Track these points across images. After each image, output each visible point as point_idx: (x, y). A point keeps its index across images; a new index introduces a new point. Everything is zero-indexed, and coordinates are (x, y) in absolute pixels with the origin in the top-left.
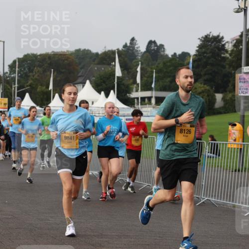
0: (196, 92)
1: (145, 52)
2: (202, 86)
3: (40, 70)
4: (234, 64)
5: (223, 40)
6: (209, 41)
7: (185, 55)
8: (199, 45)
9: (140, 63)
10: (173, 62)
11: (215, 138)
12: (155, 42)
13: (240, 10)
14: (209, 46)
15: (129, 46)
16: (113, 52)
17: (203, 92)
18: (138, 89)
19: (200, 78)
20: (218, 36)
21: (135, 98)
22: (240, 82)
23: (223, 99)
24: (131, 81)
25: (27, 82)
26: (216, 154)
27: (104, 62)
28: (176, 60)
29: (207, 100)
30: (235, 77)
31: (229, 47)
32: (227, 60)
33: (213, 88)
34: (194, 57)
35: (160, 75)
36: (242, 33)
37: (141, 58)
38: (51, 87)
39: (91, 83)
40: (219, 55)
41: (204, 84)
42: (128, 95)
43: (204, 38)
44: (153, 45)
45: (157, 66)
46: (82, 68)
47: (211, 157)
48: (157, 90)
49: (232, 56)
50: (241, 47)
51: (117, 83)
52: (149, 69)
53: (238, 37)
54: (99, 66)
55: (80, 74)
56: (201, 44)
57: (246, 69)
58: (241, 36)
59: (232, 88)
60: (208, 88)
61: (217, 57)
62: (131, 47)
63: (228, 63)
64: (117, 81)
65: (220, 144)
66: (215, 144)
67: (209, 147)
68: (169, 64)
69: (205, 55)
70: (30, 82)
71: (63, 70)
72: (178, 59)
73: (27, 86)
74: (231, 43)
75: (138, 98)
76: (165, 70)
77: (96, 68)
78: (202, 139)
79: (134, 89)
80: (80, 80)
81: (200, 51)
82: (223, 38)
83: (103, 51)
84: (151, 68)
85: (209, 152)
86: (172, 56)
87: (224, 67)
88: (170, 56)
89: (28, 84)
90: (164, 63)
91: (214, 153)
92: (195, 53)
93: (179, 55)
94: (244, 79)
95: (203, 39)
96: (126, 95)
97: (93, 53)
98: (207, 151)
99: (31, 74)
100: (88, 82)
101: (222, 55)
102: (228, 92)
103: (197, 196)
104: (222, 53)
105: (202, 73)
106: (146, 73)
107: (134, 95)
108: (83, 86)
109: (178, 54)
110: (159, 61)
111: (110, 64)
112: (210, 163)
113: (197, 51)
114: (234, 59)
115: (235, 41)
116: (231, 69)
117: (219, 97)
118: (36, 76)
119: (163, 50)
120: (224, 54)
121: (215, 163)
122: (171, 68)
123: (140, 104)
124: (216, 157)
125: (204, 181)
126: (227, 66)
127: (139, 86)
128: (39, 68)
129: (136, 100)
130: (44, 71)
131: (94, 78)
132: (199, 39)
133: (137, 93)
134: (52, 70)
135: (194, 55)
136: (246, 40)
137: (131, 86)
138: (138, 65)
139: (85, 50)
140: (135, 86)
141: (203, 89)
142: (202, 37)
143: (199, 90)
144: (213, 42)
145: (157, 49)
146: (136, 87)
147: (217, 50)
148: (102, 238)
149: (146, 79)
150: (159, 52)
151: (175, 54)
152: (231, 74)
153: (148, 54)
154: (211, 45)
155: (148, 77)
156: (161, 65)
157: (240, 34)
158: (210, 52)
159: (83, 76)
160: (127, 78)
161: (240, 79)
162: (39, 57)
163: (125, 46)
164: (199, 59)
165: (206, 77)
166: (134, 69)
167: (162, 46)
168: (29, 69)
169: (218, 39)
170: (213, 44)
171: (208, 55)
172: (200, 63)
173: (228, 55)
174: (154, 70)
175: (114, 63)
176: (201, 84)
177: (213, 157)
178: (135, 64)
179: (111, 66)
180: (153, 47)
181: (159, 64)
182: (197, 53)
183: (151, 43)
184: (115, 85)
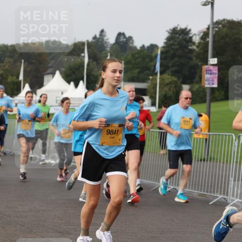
0: (164, 83)
1: (114, 44)
2: (170, 77)
3: (11, 60)
4: (200, 56)
5: (191, 32)
6: (177, 34)
7: (153, 47)
8: (168, 38)
9: (109, 54)
10: (142, 54)
12: (123, 34)
13: (207, 3)
15: (99, 38)
16: (83, 44)
17: (170, 83)
19: (167, 70)
20: (186, 29)
22: (207, 73)
27: (74, 53)
29: (174, 91)
30: (201, 69)
31: (196, 39)
32: (194, 53)
33: (181, 80)
35: (128, 66)
36: (209, 26)
37: (110, 50)
38: (21, 77)
39: (61, 73)
40: (186, 47)
41: (172, 76)
43: (172, 31)
44: (122, 37)
45: (126, 58)
46: (51, 59)
48: (125, 81)
49: (199, 49)
50: (208, 39)
51: (87, 74)
53: (206, 30)
54: (69, 57)
55: (50, 65)
56: (169, 36)
57: (212, 61)
58: (208, 29)
59: (199, 79)
60: (175, 79)
61: (184, 50)
62: (101, 39)
63: (195, 55)
68: (137, 56)
69: (173, 47)
71: (33, 61)
74: (199, 35)
76: (133, 62)
77: (66, 59)
80: (50, 71)
81: (168, 43)
82: (190, 30)
86: (141, 47)
87: (191, 59)
88: (139, 48)
90: (133, 55)
92: (163, 45)
93: (148, 47)
94: (211, 71)
96: (95, 85)
99: (1, 64)
100: (58, 73)
101: (190, 47)
102: (195, 84)
104: (189, 45)
105: (170, 65)
108: (53, 77)
109: (146, 46)
110: (128, 52)
111: (79, 55)
113: (165, 43)
114: (201, 51)
115: (202, 34)
116: (198, 60)
117: (186, 88)
118: (7, 67)
119: (131, 41)
122: (139, 60)
126: (194, 58)
128: (10, 59)
130: (15, 62)
131: (64, 69)
132: (167, 31)
134: (23, 61)
135: (163, 47)
136: (213, 32)
138: (107, 56)
141: (170, 80)
142: (170, 30)
143: (167, 81)
144: (180, 35)
145: (126, 41)
147: (184, 43)
150: (128, 44)
151: (143, 46)
152: (198, 65)
153: (117, 45)
154: (178, 38)
156: (130, 57)
157: (207, 27)
158: (178, 44)
159: (52, 67)
160: (96, 69)
161: (206, 70)
162: (10, 48)
163: (95, 38)
164: (166, 51)
165: (173, 69)
167: (130, 38)
169: (185, 32)
170: (180, 37)
171: (176, 47)
172: (167, 55)
173: (195, 47)
174: (123, 62)
175: (83, 55)
176: (169, 75)
178: (104, 55)
179: (81, 57)
180: (122, 39)
181: (127, 55)
182: (165, 45)
183: (120, 35)
184: (84, 75)
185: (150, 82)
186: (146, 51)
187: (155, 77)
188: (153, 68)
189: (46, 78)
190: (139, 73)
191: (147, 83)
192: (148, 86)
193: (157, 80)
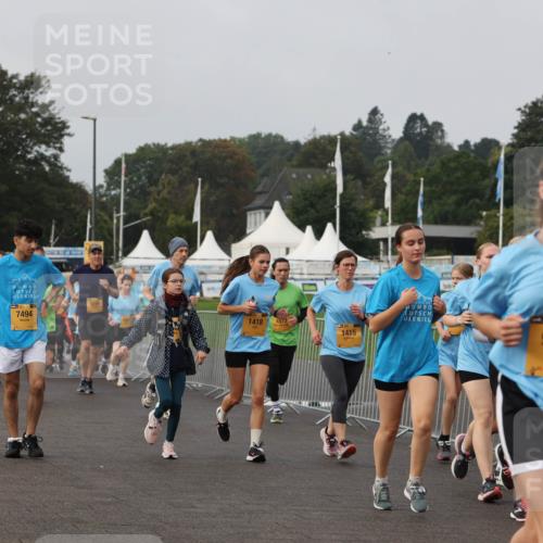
1: (401, 139)
3: (174, 179)
6: (541, 115)
7: (489, 145)
8: (520, 124)
9: (390, 162)
10: (464, 160)
12: (422, 118)
14: (541, 126)
15: (367, 127)
16: (331, 140)
18: (387, 221)
21: (379, 240)
24: (371, 202)
25: (146, 207)
27: (313, 161)
28: (468, 157)
34: (510, 148)
35: (434, 188)
37: (392, 153)
38: (197, 217)
39: (283, 208)
42: (364, 232)
43: (530, 108)
44: (419, 124)
45: (428, 170)
46: (263, 176)
48: (426, 221)
51: (341, 207)
52: (410, 177)
54: (301, 171)
55: (259, 189)
56: (524, 121)
62: (371, 128)
64: (341, 203)
68: (452, 165)
70: (152, 205)
71: (222, 181)
73: (146, 215)
75: (385, 240)
76: (445, 179)
77: (294, 176)
79: (378, 221)
80: (259, 201)
81: (522, 135)
83: (310, 138)
84: (415, 175)
86: (460, 147)
88: (456, 148)
89: (147, 211)
90: (443, 164)
92: (510, 141)
93: (475, 145)
95: (527, 110)
96: (360, 232)
97: (288, 143)
99: (153, 189)
100: (277, 205)
106: (404, 185)
107: (377, 233)
108: (267, 215)
109: (472, 143)
110: (431, 158)
111: (324, 166)
113: (515, 136)
118: (164, 193)
119: (440, 134)
122: (459, 174)
123: (390, 253)
127: (387, 214)
128: (171, 177)
129: (381, 243)
130: (182, 182)
131: (291, 197)
132: (519, 109)
133: (384, 229)
134: (200, 180)
135: (509, 145)
137: (371, 214)
138: (387, 167)
139: (270, 135)
140: (380, 213)
142: (525, 107)
145: (428, 132)
146: (382, 216)
149: (403, 197)
150: (432, 139)
151: (467, 142)
153: (407, 143)
156: (436, 169)
159: (265, 192)
160: (362, 197)
162: (170, 152)
163: (358, 126)
166: (376, 177)
167: (438, 126)
168: (149, 178)
174: (422, 179)
175: (332, 164)
178: (380, 165)
179: (328, 171)
180: (418, 128)
181: (431, 165)
182: (515, 141)
183: (413, 118)
184: (335, 210)
185: (482, 223)
186: (472, 155)
187: (493, 212)
188: (488, 192)
189: (251, 218)
190: (458, 204)
191: (476, 225)
192: (479, 232)
193: (498, 217)
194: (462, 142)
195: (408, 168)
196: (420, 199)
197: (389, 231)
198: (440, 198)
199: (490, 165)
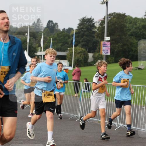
0: (77, 52)
1: (46, 28)
2: (81, 48)
4: (100, 35)
5: (94, 21)
6: (85, 21)
7: (70, 29)
8: (79, 24)
9: (43, 34)
10: (63, 34)
11: (88, 80)
12: (52, 21)
13: (104, 3)
14: (85, 25)
17: (81, 52)
18: (42, 50)
19: (79, 44)
20: (91, 18)
21: (39, 56)
22: (103, 46)
23: (93, 57)
24: (37, 45)
26: (88, 90)
27: (21, 33)
28: (65, 33)
29: (84, 57)
30: (100, 44)
31: (97, 25)
32: (96, 33)
33: (87, 50)
34: (76, 31)
35: (55, 41)
36: (105, 17)
37: (43, 31)
40: (91, 30)
41: (82, 48)
42: (35, 53)
43: (82, 19)
44: (51, 23)
45: (53, 36)
47: (85, 92)
49: (99, 31)
50: (104, 25)
52: (48, 38)
53: (103, 19)
54: (18, 36)
56: (80, 23)
57: (107, 39)
58: (104, 18)
59: (98, 50)
60: (84, 49)
61: (90, 31)
63: (97, 34)
64: (29, 45)
65: (91, 84)
66: (87, 84)
67: (84, 86)
68: (60, 35)
69: (83, 29)
72: (66, 32)
74: (99, 22)
75: (41, 56)
76: (58, 39)
78: (80, 81)
79: (39, 50)
81: (80, 27)
82: (93, 19)
84: (50, 37)
85: (84, 89)
86: (63, 30)
87: (94, 37)
88: (61, 30)
90: (58, 34)
91: (87, 90)
92: (76, 29)
93: (67, 30)
94: (106, 44)
95: (81, 20)
96: (34, 53)
98: (83, 88)
101: (93, 30)
102: (96, 53)
103: (77, 116)
104: (93, 29)
105: (81, 41)
106: (47, 40)
107: (39, 53)
109: (66, 29)
110: (55, 33)
111: (24, 35)
112: (84, 95)
113: (78, 27)
114: (100, 32)
115: (101, 22)
116: (98, 38)
117: (91, 55)
119: (57, 26)
120: (94, 29)
121: (88, 95)
122: (62, 37)
123: (42, 59)
124: (88, 92)
125: (81, 106)
126: (96, 37)
127: (42, 48)
129: (40, 57)
132: (79, 20)
133: (41, 52)
136: (107, 21)
137: (37, 48)
138: (42, 35)
140: (40, 48)
141: (81, 50)
142: (81, 19)
143: (79, 51)
144: (87, 22)
145: (53, 25)
146: (40, 49)
147: (90, 27)
148: (18, 141)
149: (46, 44)
150: (55, 28)
151: (64, 29)
152: (98, 41)
153: (48, 28)
154: (86, 24)
155: (47, 43)
156: (56, 36)
157: (104, 17)
158: (86, 28)
160: (35, 43)
161: (103, 44)
164: (79, 32)
165: (83, 43)
166: (39, 38)
167: (56, 24)
169: (90, 20)
170: (87, 23)
171: (84, 30)
172: (79, 34)
173: (96, 30)
174: (52, 39)
175: (27, 34)
176: (80, 47)
177: (86, 92)
178: (40, 35)
179: (25, 36)
180: (51, 24)
181: (54, 35)
182: (78, 28)
183: (50, 22)
184: (27, 47)
185: (68, 51)
187: (71, 48)
188: (70, 43)
190: (62, 46)
191: (67, 52)
192: (67, 54)
193: (73, 50)
194: (63, 29)
195: (48, 35)
196: (51, 44)
197: (42, 53)
198: (56, 44)
199: (71, 35)
